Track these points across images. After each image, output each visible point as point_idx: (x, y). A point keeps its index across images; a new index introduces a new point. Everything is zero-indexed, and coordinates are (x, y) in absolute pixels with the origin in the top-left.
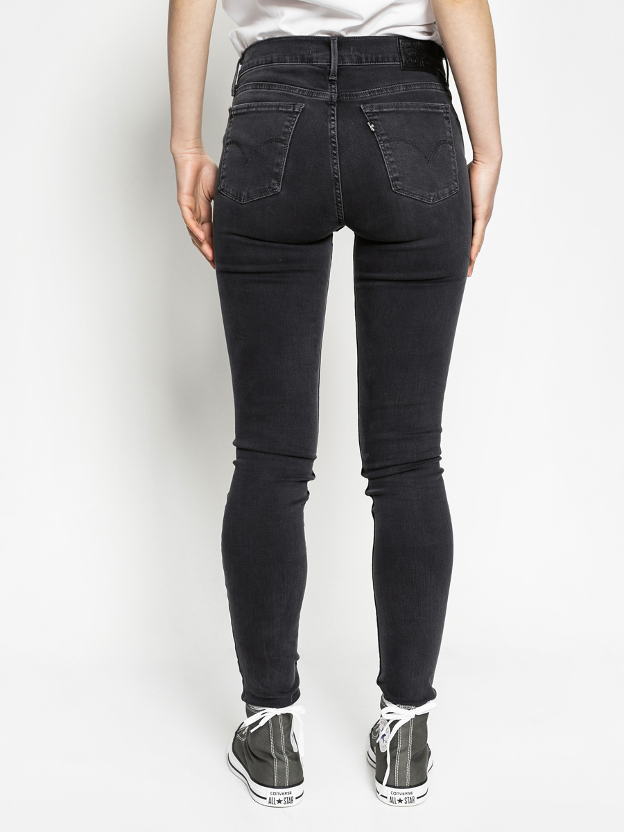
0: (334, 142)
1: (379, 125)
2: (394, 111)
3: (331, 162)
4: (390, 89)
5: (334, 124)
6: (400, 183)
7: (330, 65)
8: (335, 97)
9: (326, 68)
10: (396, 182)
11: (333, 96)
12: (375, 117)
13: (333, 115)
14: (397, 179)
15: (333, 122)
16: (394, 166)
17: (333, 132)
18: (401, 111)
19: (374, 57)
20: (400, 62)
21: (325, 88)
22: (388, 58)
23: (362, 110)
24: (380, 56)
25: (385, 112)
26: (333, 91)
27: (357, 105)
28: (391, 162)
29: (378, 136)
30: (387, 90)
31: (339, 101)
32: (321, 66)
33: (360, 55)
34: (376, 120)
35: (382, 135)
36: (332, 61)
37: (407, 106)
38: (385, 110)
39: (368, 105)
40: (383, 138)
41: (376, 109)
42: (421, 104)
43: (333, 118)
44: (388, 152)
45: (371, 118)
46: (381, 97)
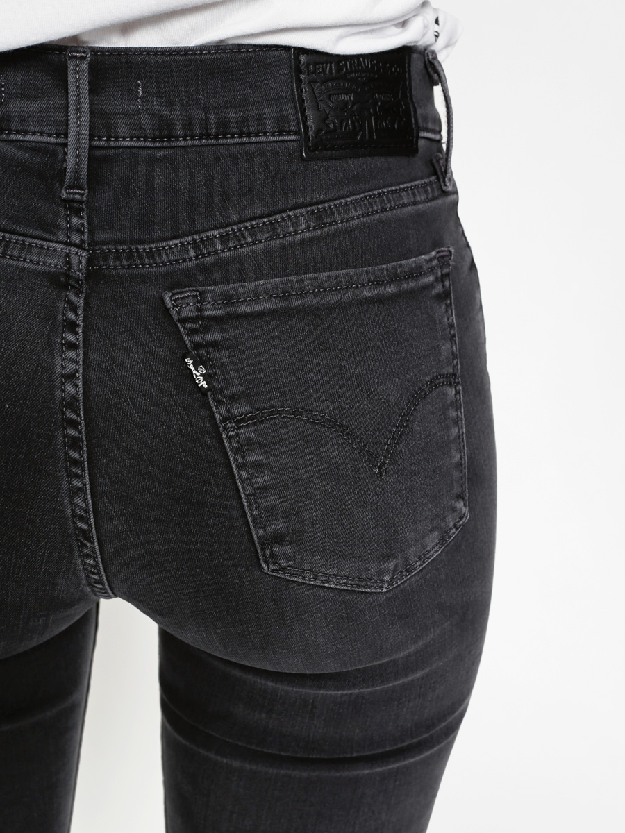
0: (74, 424)
1: (223, 367)
2: (273, 312)
3: (65, 485)
4: (264, 229)
5: (72, 361)
6: (288, 549)
7: (66, 145)
8: (80, 260)
9: (53, 154)
10: (276, 549)
11: (74, 260)
12: (209, 337)
13: (72, 327)
14: (278, 539)
15: (71, 354)
16: (270, 500)
17: (70, 389)
18: (297, 308)
19: (213, 118)
20: (297, 133)
21: (48, 227)
22: (260, 120)
23: (168, 310)
24: (232, 115)
25: (246, 316)
26: (76, 238)
27: (154, 291)
28: (259, 488)
29: (219, 402)
30: (252, 234)
31: (93, 275)
32: (36, 149)
33: (166, 112)
34: (215, 345)
35: (234, 398)
36: (72, 131)
37: (320, 289)
38: (245, 309)
39: (189, 292)
40: (236, 410)
41: (214, 307)
42: (363, 273)
43: (71, 338)
44: (252, 458)
45: (197, 338)
46: (233, 260)
